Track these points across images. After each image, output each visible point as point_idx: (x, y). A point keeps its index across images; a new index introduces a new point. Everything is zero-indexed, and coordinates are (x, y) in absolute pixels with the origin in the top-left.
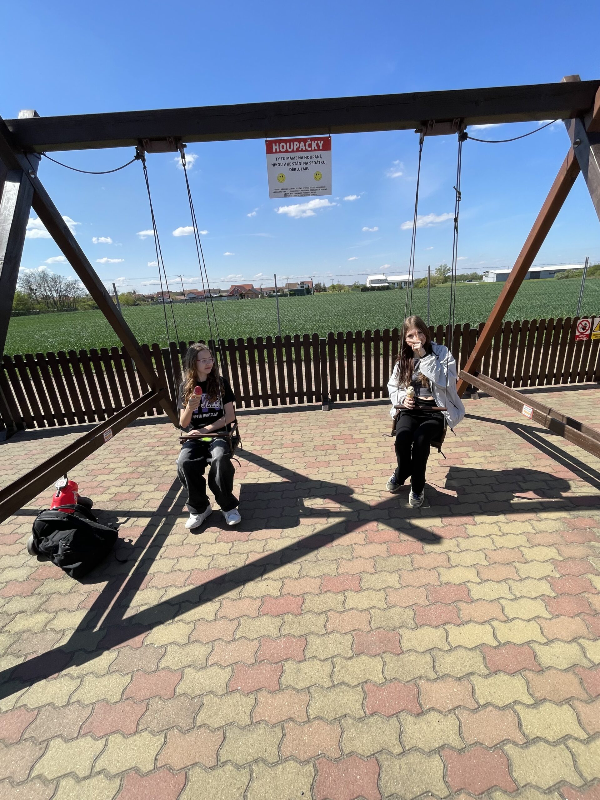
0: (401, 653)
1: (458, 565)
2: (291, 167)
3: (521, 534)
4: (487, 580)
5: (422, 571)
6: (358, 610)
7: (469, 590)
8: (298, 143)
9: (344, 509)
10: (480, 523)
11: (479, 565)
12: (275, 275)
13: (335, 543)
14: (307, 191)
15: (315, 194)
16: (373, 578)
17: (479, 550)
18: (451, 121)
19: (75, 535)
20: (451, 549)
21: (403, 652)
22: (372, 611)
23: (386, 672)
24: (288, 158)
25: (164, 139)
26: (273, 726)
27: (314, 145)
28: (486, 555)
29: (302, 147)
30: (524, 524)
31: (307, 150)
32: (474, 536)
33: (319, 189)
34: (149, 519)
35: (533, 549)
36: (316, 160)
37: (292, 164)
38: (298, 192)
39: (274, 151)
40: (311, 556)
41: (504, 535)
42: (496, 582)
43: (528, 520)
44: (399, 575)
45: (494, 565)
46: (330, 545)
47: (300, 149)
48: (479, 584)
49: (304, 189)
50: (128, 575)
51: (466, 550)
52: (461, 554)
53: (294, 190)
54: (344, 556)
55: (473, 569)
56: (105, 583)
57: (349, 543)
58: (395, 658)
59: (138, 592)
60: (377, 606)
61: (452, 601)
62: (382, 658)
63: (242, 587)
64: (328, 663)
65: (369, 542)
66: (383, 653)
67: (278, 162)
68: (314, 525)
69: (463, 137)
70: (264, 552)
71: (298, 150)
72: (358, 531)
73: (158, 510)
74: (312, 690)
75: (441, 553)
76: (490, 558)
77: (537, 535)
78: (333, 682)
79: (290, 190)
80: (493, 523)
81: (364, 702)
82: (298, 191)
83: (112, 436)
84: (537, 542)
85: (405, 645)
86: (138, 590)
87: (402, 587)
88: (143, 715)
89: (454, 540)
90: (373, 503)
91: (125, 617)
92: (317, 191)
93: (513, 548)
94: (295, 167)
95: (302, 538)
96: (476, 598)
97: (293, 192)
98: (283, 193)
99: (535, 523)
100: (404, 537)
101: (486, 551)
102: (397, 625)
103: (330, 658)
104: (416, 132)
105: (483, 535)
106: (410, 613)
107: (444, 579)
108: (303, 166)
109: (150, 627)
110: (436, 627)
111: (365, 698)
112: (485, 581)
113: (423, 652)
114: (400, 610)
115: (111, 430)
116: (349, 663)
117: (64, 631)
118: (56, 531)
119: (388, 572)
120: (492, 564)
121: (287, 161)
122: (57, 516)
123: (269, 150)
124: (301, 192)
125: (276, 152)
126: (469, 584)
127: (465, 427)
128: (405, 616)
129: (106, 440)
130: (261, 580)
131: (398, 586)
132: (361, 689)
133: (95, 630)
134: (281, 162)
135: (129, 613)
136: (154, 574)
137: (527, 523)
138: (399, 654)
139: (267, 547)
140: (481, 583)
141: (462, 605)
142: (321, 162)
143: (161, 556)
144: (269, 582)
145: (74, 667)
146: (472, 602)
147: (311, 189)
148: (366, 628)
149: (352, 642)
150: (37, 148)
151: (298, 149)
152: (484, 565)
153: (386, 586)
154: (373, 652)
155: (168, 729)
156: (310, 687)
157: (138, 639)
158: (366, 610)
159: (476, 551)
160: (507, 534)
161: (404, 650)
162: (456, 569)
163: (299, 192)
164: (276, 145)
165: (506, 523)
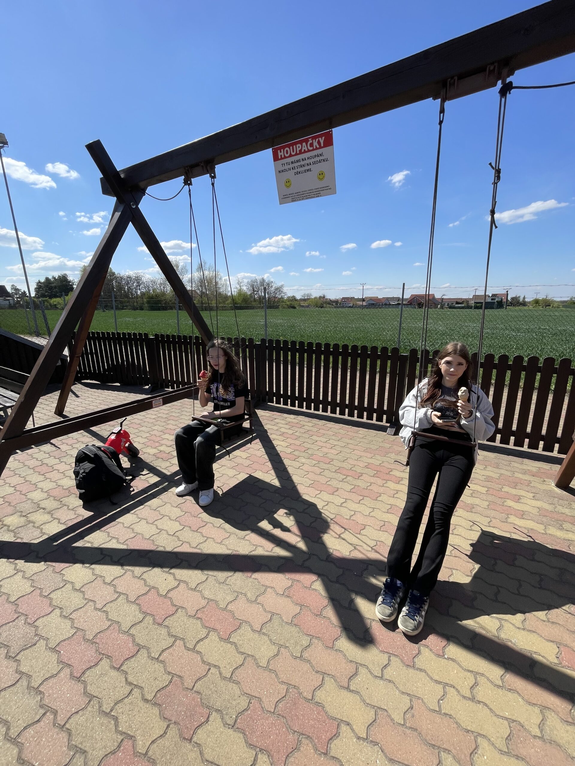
0: (187, 739)
1: (357, 693)
2: (296, 171)
3: (507, 719)
4: (376, 743)
5: (306, 667)
6: (202, 659)
7: (336, 735)
9: (302, 545)
10: (449, 659)
11: (386, 713)
12: (404, 284)
13: (256, 575)
14: (312, 193)
15: (320, 195)
16: (250, 635)
17: (408, 695)
20: (370, 666)
21: (190, 740)
22: (213, 670)
23: (155, 745)
24: (292, 163)
27: (315, 144)
28: (412, 708)
29: (305, 147)
30: (530, 708)
31: (309, 151)
32: (421, 670)
33: (323, 189)
35: (505, 758)
36: (317, 159)
37: (296, 168)
38: (303, 195)
39: (280, 157)
40: (221, 575)
41: (473, 699)
42: (386, 756)
43: (544, 708)
44: (279, 651)
45: (408, 731)
46: (249, 574)
47: (303, 151)
48: (359, 738)
49: (309, 192)
50: (106, 515)
51: (390, 681)
52: (378, 681)
54: (249, 595)
55: (373, 712)
57: (267, 583)
58: (177, 738)
59: (98, 531)
60: (221, 670)
61: (301, 731)
62: (168, 726)
63: (150, 569)
64: (129, 688)
65: (286, 594)
66: (175, 722)
67: (283, 168)
68: (257, 546)
70: (196, 548)
72: (288, 575)
74: (95, 702)
75: (351, 661)
76: (413, 716)
77: (538, 743)
78: (111, 711)
79: (296, 194)
80: (471, 672)
81: (109, 755)
83: (162, 404)
84: (523, 752)
85: (200, 736)
87: (266, 668)
88: (8, 623)
89: (386, 656)
90: (337, 554)
92: (321, 192)
93: (468, 731)
94: (299, 170)
95: (234, 553)
96: (332, 754)
97: (299, 196)
98: (291, 198)
99: (553, 720)
100: (330, 613)
101: (415, 703)
102: (218, 705)
103: (134, 685)
104: (434, 99)
105: (436, 678)
106: (243, 703)
107: (320, 696)
108: (307, 168)
110: (251, 746)
111: (113, 753)
112: (372, 741)
113: (207, 761)
114: (238, 692)
115: (161, 400)
116: (141, 704)
119: (271, 640)
120: (406, 727)
121: (291, 166)
123: (276, 158)
125: (282, 159)
126: (344, 728)
128: (234, 703)
129: (154, 406)
131: (263, 663)
132: (120, 740)
134: (287, 167)
136: (119, 523)
137: (537, 710)
138: (184, 738)
140: (364, 739)
141: (307, 748)
142: (324, 160)
143: (135, 512)
144: (170, 578)
146: (326, 754)
147: (316, 190)
148: (189, 683)
149: (164, 685)
151: (300, 151)
152: (392, 720)
153: (252, 654)
154: (167, 714)
156: (95, 697)
157: (59, 566)
158: (209, 664)
159: (403, 693)
160: (479, 702)
161: (195, 739)
162: (349, 694)
163: (305, 195)
164: (281, 152)
165: (496, 685)
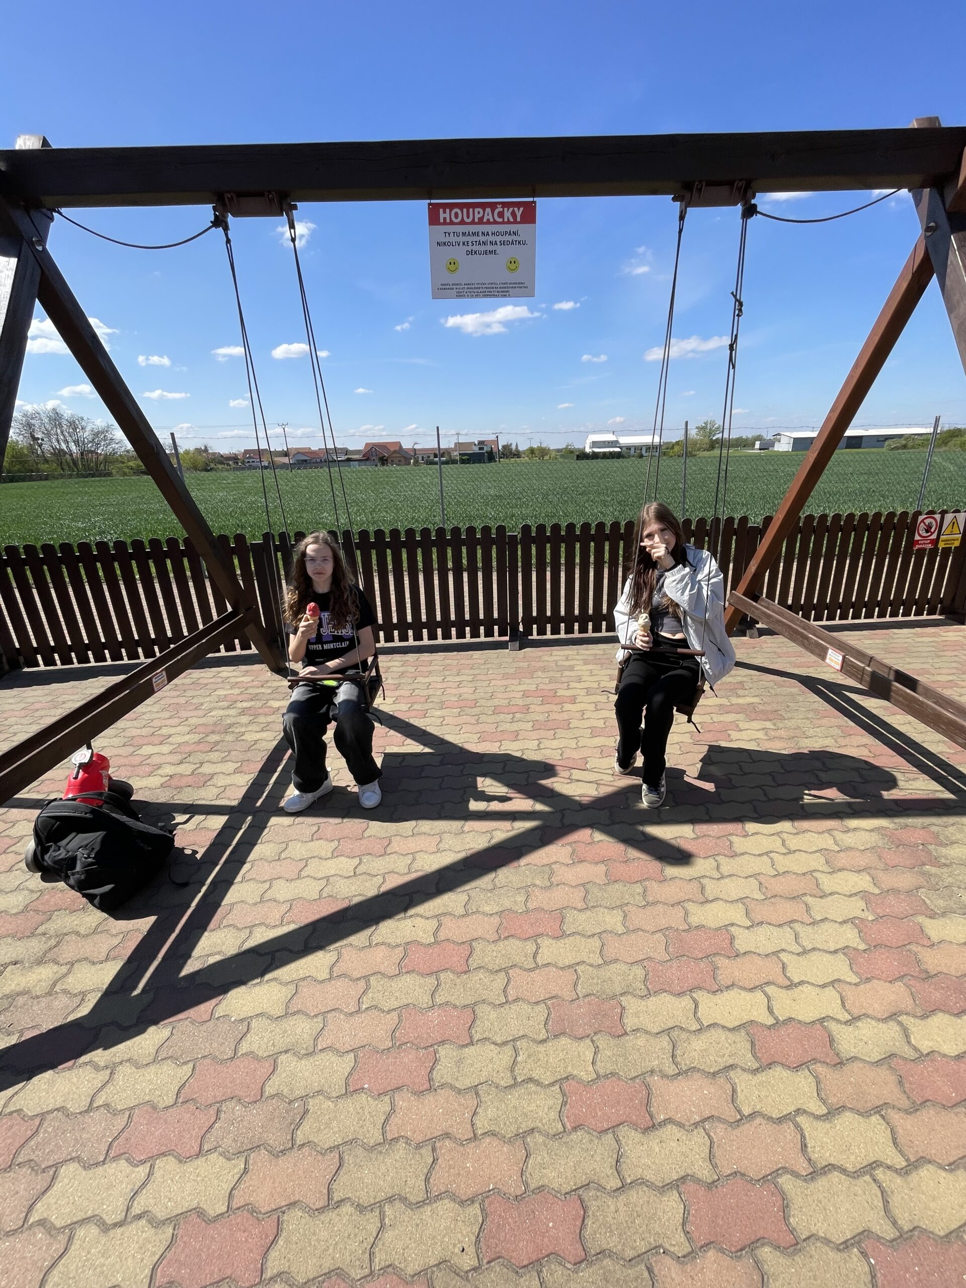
0: (622, 1035)
1: (717, 899)
2: (470, 248)
3: (816, 851)
4: (762, 923)
5: (660, 907)
6: (557, 967)
7: (732, 938)
8: (481, 210)
9: (539, 807)
10: (753, 834)
11: (748, 899)
12: (438, 428)
13: (523, 861)
14: (495, 290)
15: (507, 294)
16: (582, 917)
17: (750, 876)
18: (730, 183)
19: (104, 841)
20: (708, 874)
21: (626, 1033)
22: (579, 969)
23: (598, 1063)
24: (464, 234)
25: (260, 194)
26: (419, 1146)
27: (508, 214)
28: (761, 884)
29: (488, 215)
30: (822, 836)
31: (495, 222)
32: (743, 854)
33: (514, 285)
34: (226, 818)
35: (835, 875)
36: (510, 238)
37: (470, 244)
38: (479, 290)
39: (442, 221)
40: (485, 881)
41: (790, 852)
42: (775, 926)
43: (829, 831)
44: (624, 912)
45: (773, 900)
46: (515, 864)
47: (485, 220)
48: (748, 928)
49: (490, 286)
50: (189, 907)
51: (731, 876)
52: (722, 881)
53: (473, 286)
54: (538, 882)
55: (740, 905)
56: (152, 919)
57: (545, 861)
58: (613, 1042)
59: (206, 934)
60: (588, 961)
61: (705, 955)
62: (593, 1041)
63: (374, 928)
64: (508, 1049)
65: (578, 860)
66: (595, 1033)
67: (447, 239)
68: (490, 832)
69: (750, 211)
70: (409, 872)
71: (481, 221)
72: (560, 842)
73: (240, 804)
74: (482, 1089)
75: (690, 880)
76: (767, 888)
77: (842, 854)
78: (515, 1079)
79: (466, 286)
80: (773, 834)
81: (563, 1110)
82: (479, 288)
83: (166, 682)
84: (840, 865)
85: (630, 1022)
86: (205, 930)
87: (628, 932)
88: (211, 1127)
89: (711, 860)
90: (585, 800)
91: (183, 973)
92: (510, 290)
93: (804, 874)
94: (475, 248)
95: (470, 852)
96: (742, 952)
97: (472, 290)
98: (455, 291)
99: (839, 835)
100: (633, 853)
101: (761, 878)
102: (618, 990)
103: (510, 1041)
104: (674, 199)
105: (757, 853)
106: (639, 972)
107: (694, 920)
108: (489, 248)
109: (224, 989)
110: (679, 995)
111: (564, 1103)
112: (758, 924)
113: (657, 1034)
114: (624, 967)
115: (164, 673)
116: (541, 1048)
117: (83, 994)
118: (73, 834)
119: (606, 907)
120: (769, 898)
121: (462, 239)
122: (75, 809)
123: (434, 219)
124: (484, 290)
125: (445, 223)
126: (733, 929)
127: (735, 682)
128: (631, 977)
129: (156, 689)
130: (405, 918)
131: (620, 929)
132: (559, 1090)
133: (135, 993)
134: (453, 239)
135: (190, 968)
136: (233, 905)
137: (827, 835)
138: (619, 1036)
139: (416, 866)
140: (752, 926)
141: (721, 962)
142: (519, 243)
143: (243, 878)
144: (418, 921)
145: (100, 1051)
146: (737, 956)
147: (501, 286)
148: (568, 994)
149: (546, 1016)
150: (48, 200)
151: (481, 219)
152: (757, 900)
153: (603, 929)
154: (580, 1032)
155: (250, 1149)
156: (478, 1085)
157: (204, 1009)
158: (569, 967)
159: (746, 878)
160: (795, 851)
161: (629, 1029)
162: (713, 905)
163: (481, 290)
164: (445, 212)
165: (794, 834)
